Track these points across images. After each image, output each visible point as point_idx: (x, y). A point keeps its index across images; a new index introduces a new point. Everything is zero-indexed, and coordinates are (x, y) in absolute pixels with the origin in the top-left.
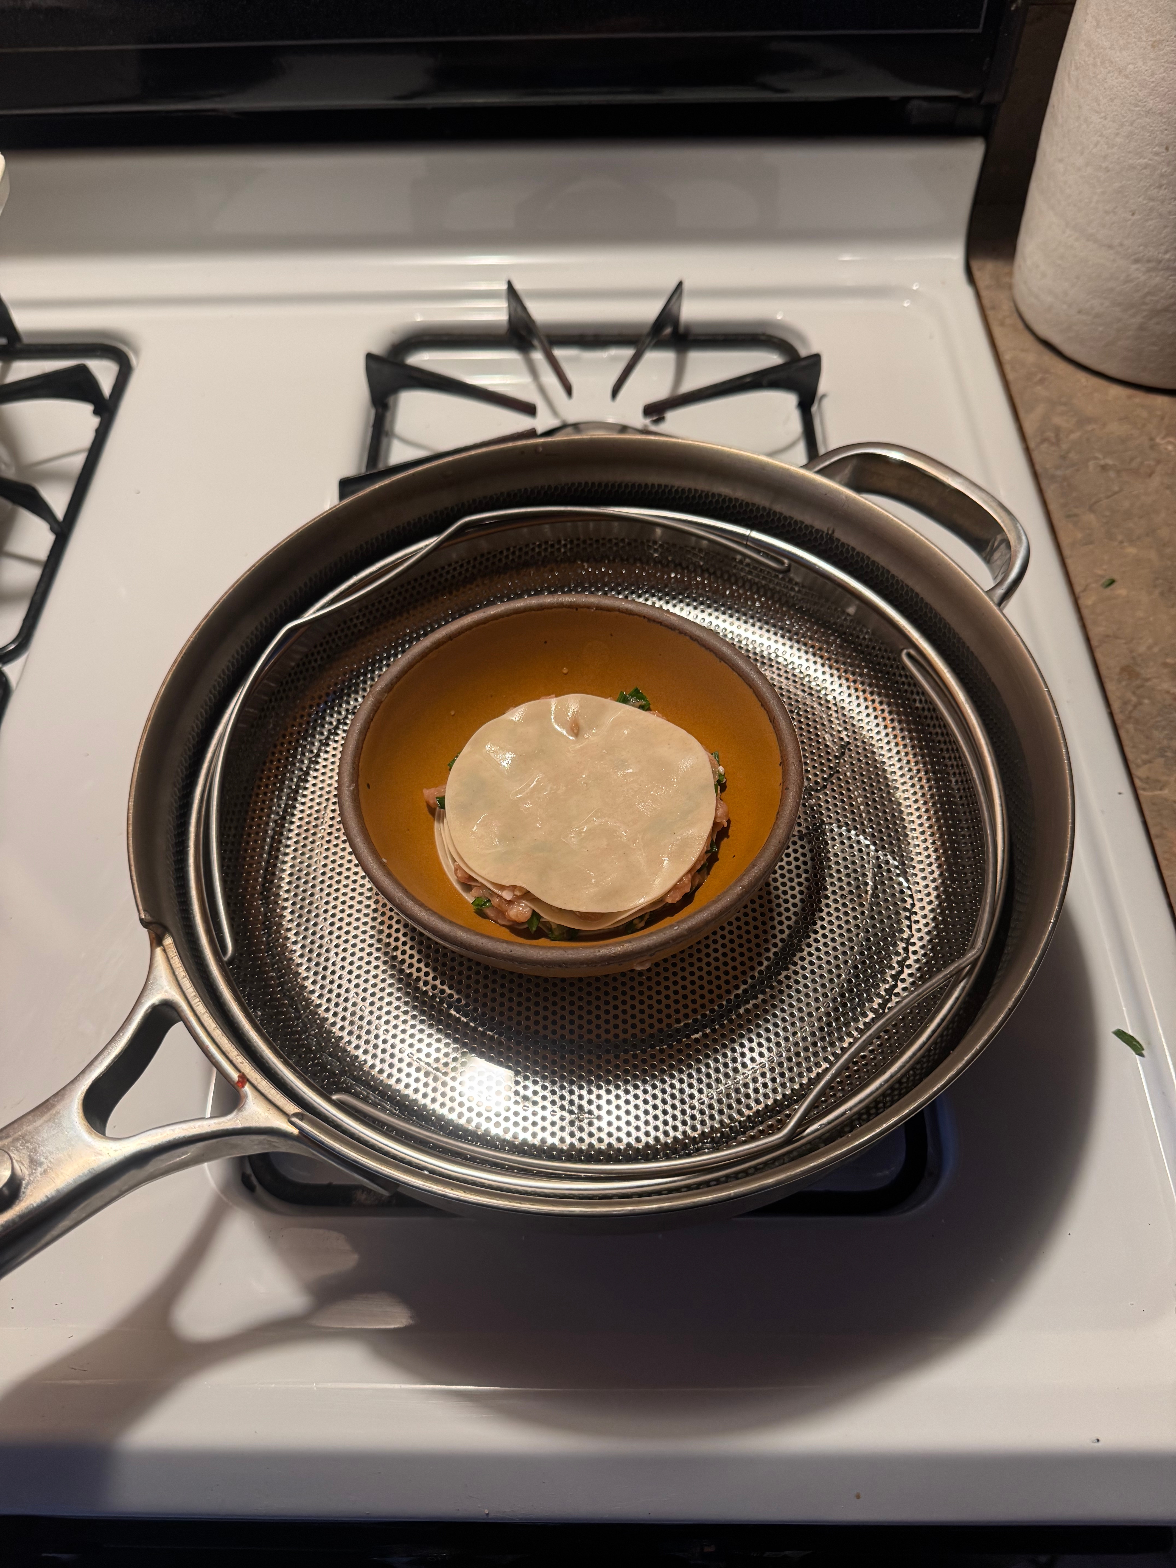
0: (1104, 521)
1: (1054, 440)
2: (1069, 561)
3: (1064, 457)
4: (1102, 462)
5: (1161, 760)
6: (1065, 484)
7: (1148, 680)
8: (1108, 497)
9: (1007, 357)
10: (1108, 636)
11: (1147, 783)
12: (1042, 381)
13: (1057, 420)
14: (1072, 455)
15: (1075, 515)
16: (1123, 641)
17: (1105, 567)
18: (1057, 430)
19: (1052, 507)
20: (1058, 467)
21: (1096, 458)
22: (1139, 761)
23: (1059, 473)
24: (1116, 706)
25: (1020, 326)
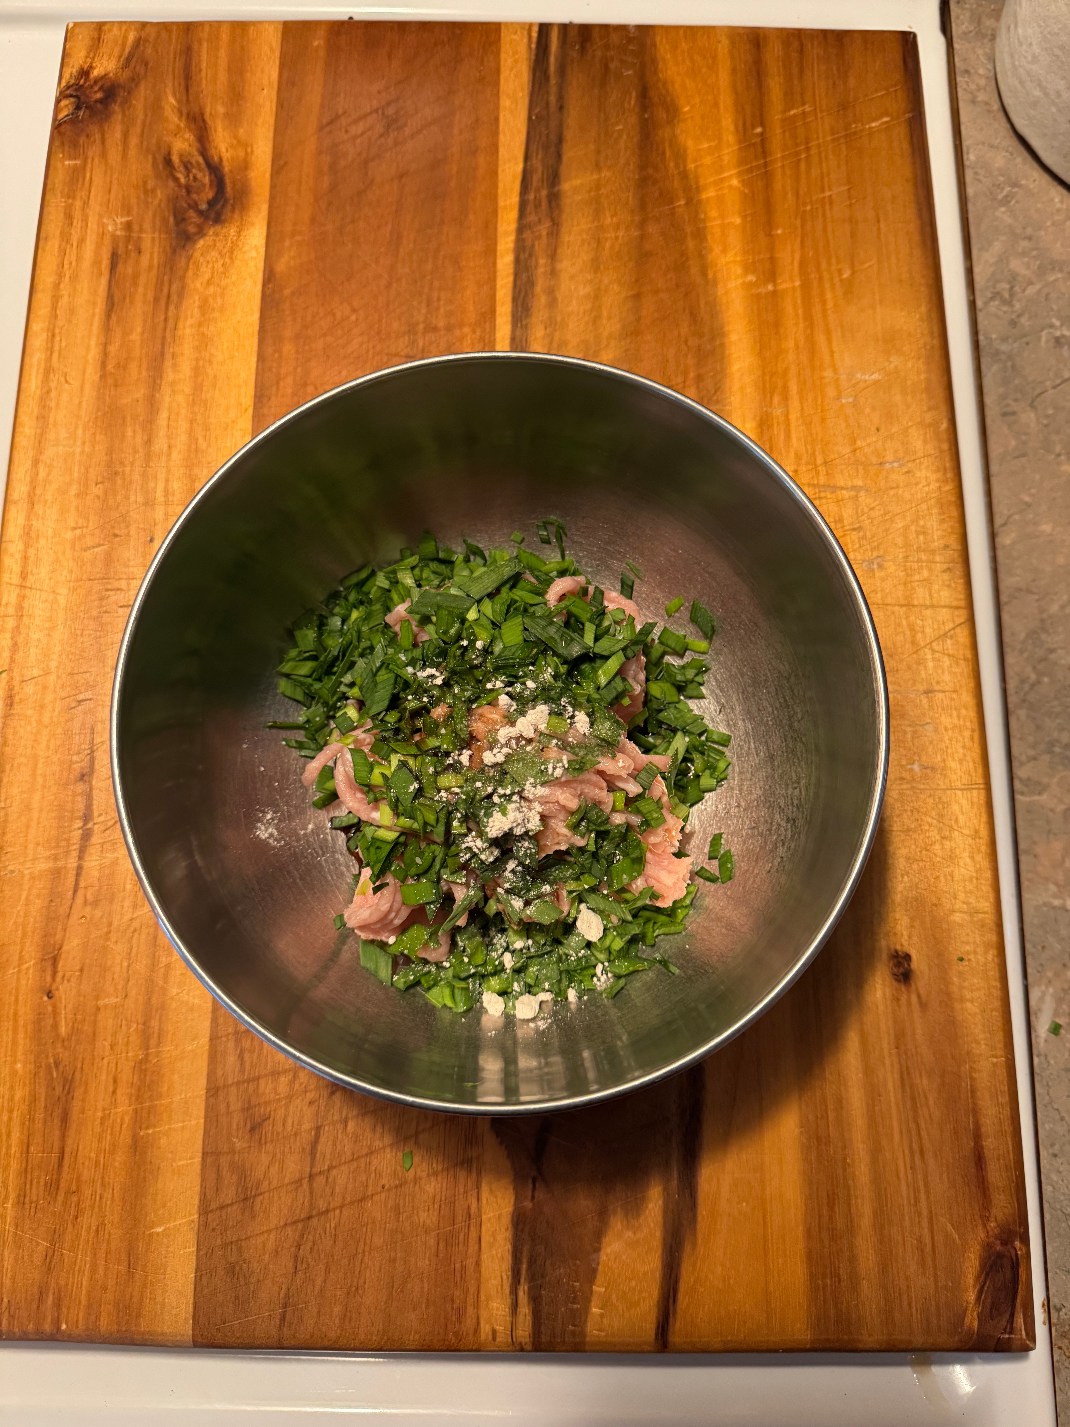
0: (1045, 422)
1: (1006, 295)
2: (994, 481)
3: (1013, 323)
4: (1058, 333)
5: (1047, 757)
6: (1009, 364)
7: (1052, 651)
8: (1054, 387)
9: (971, 157)
10: (1019, 590)
11: (1026, 785)
12: (1006, 201)
13: (1016, 265)
14: (1024, 320)
15: (1014, 413)
16: (1036, 597)
17: (1033, 491)
18: (1013, 278)
19: (988, 400)
20: (1004, 339)
21: (1052, 326)
22: (1024, 758)
23: (1004, 348)
24: (1011, 685)
25: (996, 106)
